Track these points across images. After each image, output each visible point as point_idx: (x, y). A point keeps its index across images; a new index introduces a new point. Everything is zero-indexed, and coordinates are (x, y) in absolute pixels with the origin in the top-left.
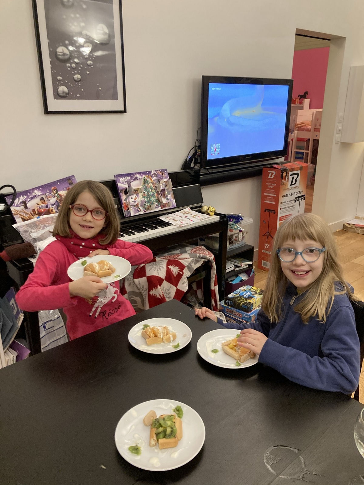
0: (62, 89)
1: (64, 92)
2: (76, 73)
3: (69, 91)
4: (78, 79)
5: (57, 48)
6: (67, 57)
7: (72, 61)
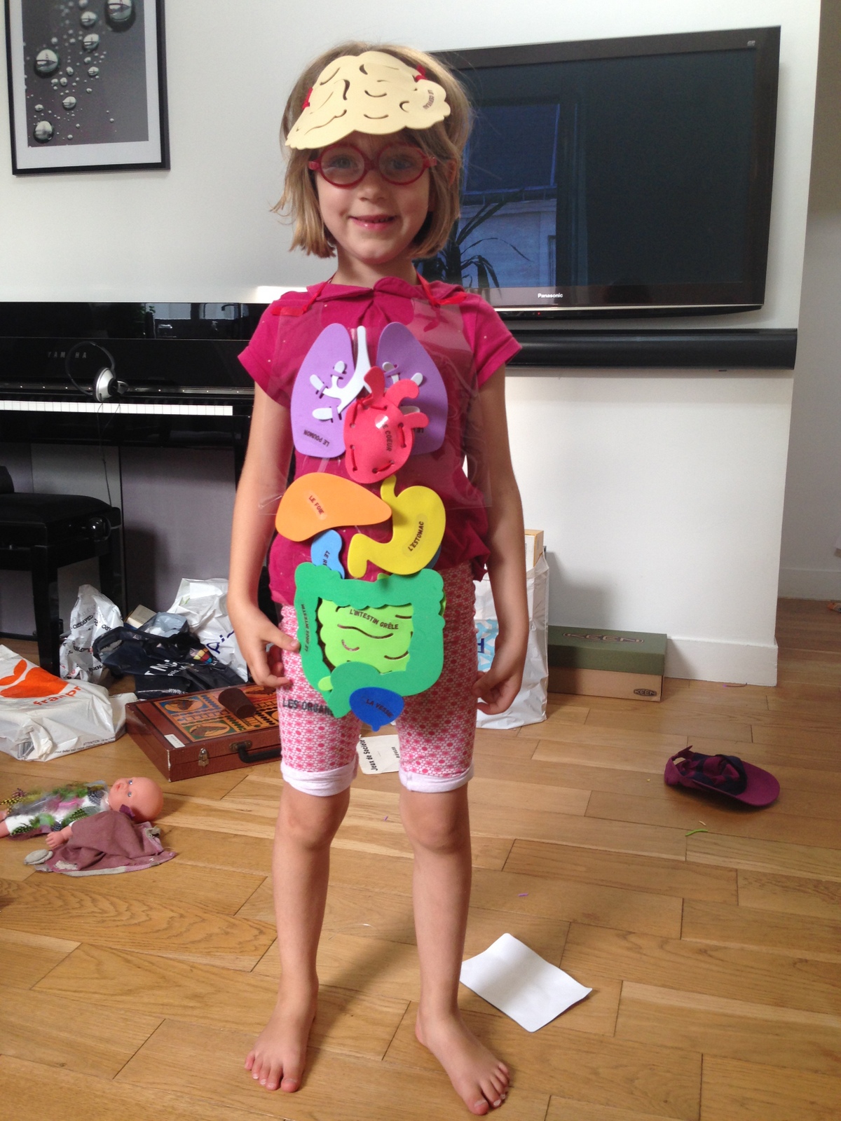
0: (44, 126)
1: (45, 132)
2: (67, 93)
3: (53, 130)
4: (71, 104)
5: (38, 53)
6: (53, 66)
7: (61, 73)
